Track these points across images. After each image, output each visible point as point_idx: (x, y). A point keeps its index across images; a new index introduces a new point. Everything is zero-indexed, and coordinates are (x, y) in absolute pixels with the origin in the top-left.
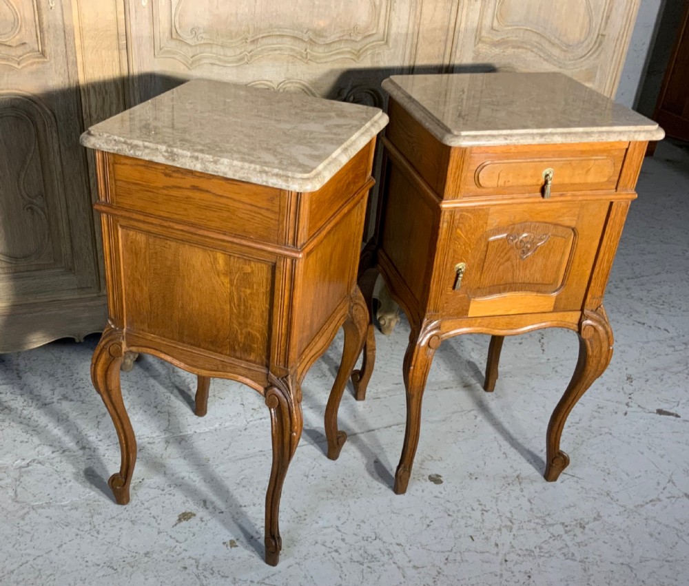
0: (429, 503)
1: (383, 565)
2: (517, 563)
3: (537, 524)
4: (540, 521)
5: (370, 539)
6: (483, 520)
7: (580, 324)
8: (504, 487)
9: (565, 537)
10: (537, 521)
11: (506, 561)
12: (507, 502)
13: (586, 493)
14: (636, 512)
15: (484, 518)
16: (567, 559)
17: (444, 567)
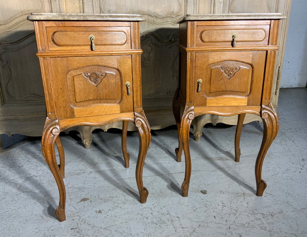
0: (198, 202)
1: (167, 226)
2: (235, 229)
3: (249, 213)
4: (251, 212)
5: (164, 214)
6: (222, 210)
8: (236, 197)
9: (263, 219)
10: (249, 212)
11: (230, 228)
12: (236, 203)
13: (276, 202)
14: (301, 211)
15: (223, 209)
16: (262, 229)
17: (197, 228)
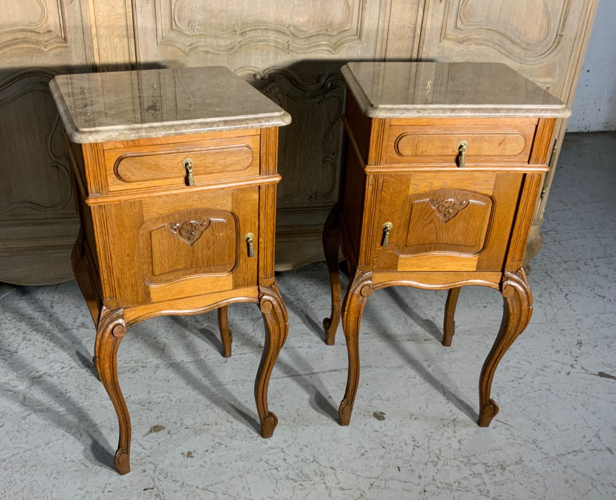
0: (369, 436)
1: (314, 484)
2: (434, 494)
3: (462, 462)
4: (465, 460)
5: (308, 462)
6: (413, 454)
8: (440, 428)
9: (485, 476)
10: (461, 460)
11: (425, 491)
12: (439, 440)
13: (514, 439)
14: (557, 460)
15: (414, 452)
16: (482, 495)
17: (366, 491)
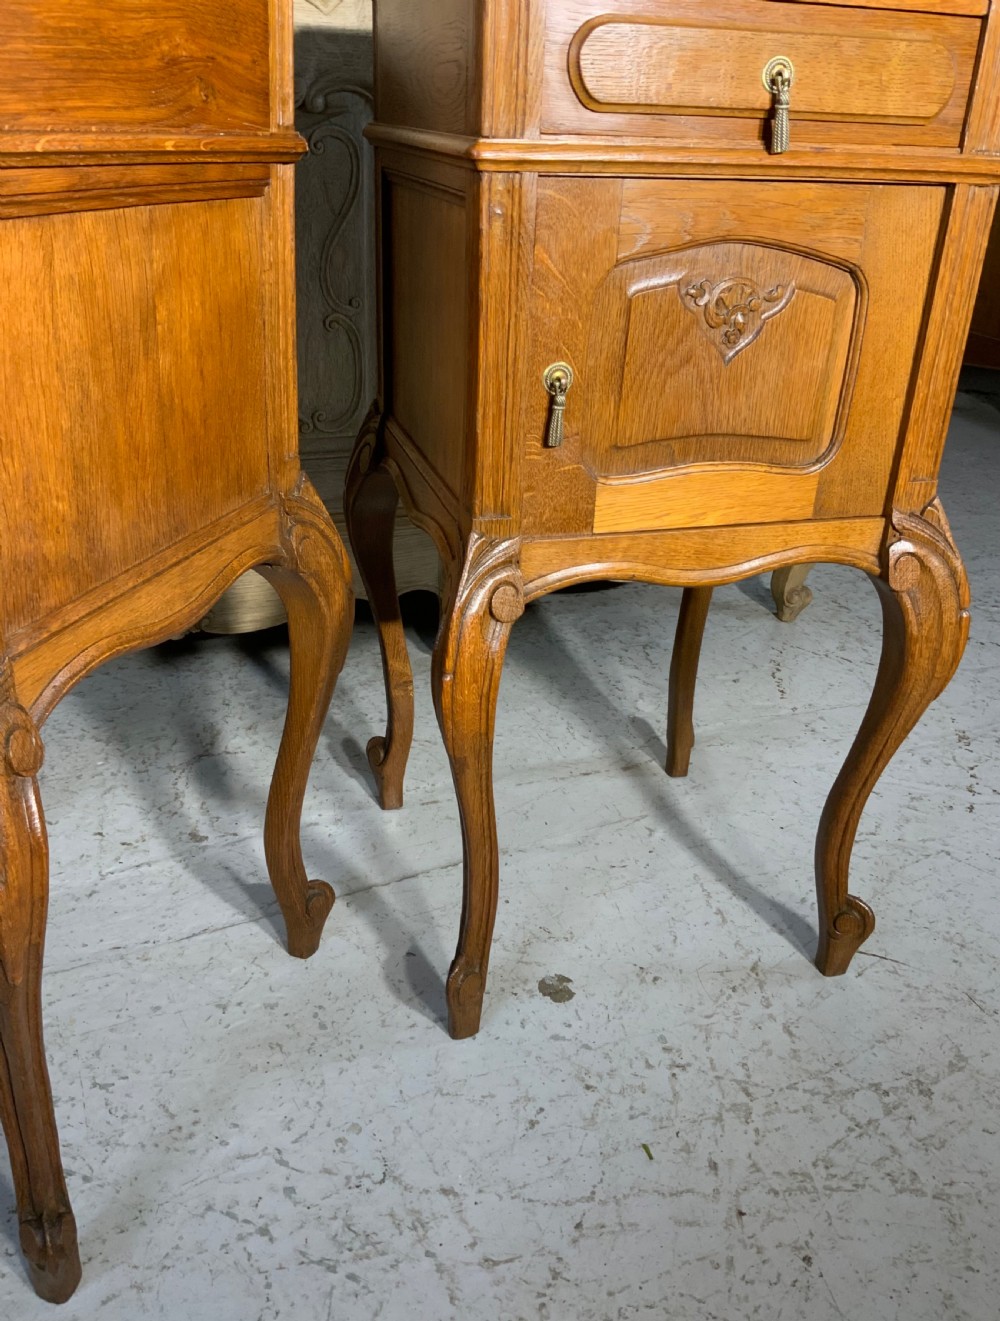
2: (770, 1218)
3: (813, 1093)
4: (819, 1085)
5: (366, 1183)
6: (676, 1094)
7: (883, 554)
8: (724, 998)
9: (887, 1124)
10: (810, 1084)
11: (741, 1214)
12: (734, 1037)
15: (677, 1088)
16: (901, 1192)
17: (569, 1253)
